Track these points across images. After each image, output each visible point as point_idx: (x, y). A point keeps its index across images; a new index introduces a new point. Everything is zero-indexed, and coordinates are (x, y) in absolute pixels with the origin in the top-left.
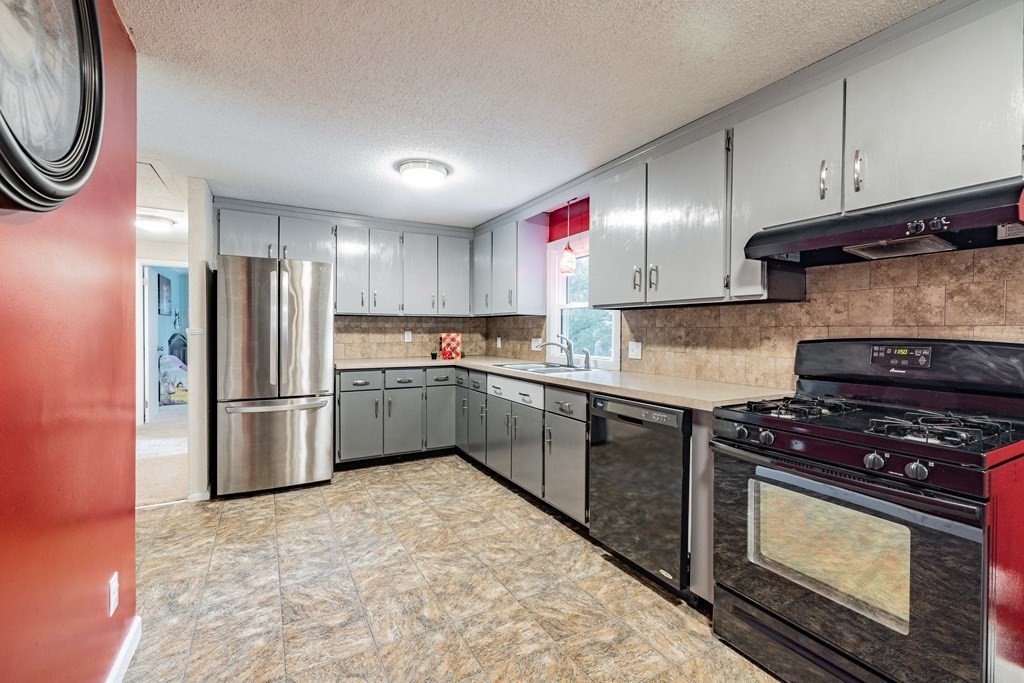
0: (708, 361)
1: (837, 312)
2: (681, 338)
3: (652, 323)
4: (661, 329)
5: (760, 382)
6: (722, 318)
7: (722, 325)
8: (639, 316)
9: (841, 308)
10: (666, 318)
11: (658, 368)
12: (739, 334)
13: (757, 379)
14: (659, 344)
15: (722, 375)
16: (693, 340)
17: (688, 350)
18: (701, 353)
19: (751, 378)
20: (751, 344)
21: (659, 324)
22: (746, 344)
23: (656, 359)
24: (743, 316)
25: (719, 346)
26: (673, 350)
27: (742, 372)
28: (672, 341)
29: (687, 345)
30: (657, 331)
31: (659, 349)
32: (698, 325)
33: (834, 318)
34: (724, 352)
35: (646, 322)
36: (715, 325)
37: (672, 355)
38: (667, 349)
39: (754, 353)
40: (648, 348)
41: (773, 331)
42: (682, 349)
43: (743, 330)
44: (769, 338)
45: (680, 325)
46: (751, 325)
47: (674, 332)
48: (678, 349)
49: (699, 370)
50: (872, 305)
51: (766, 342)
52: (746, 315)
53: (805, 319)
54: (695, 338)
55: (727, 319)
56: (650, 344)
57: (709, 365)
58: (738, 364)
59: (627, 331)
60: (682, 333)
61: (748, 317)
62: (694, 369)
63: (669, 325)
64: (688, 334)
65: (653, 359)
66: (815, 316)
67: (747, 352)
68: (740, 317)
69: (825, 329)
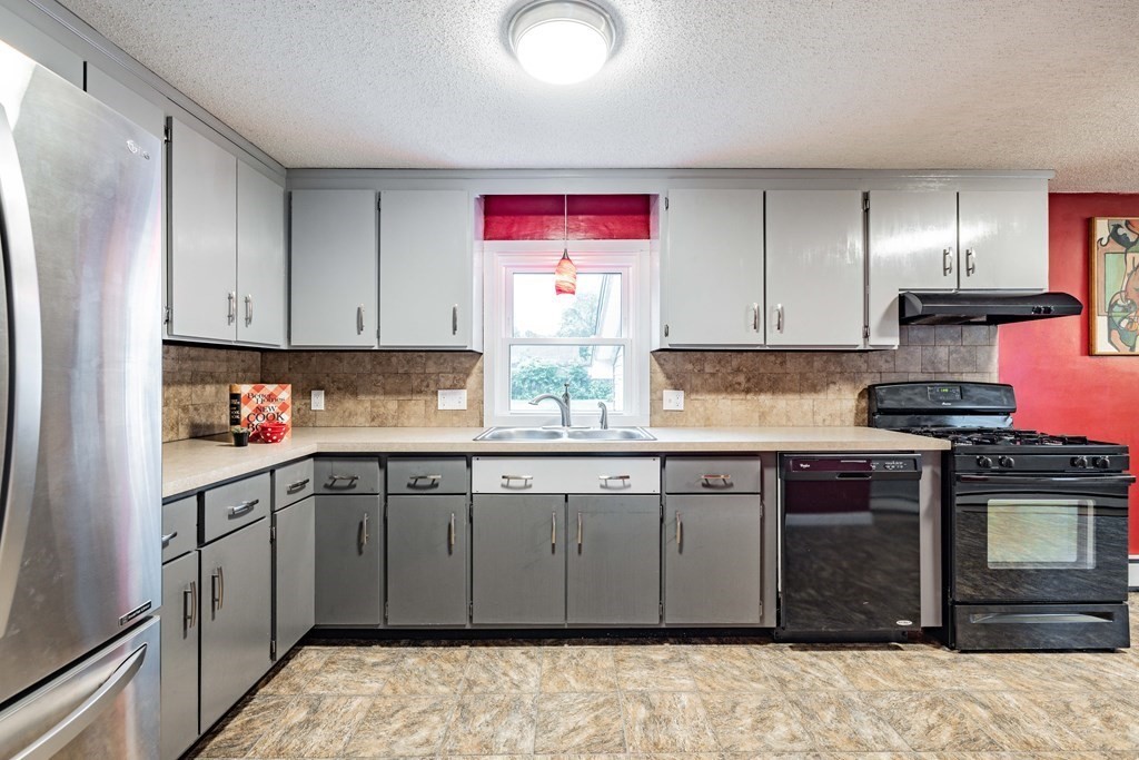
0: (773, 407)
1: (887, 361)
2: (739, 384)
3: (698, 367)
4: (713, 375)
5: (827, 423)
6: (789, 365)
7: (788, 371)
8: (679, 359)
9: (889, 359)
10: (719, 362)
11: (708, 419)
12: (807, 379)
13: (824, 420)
14: (710, 392)
15: (789, 419)
16: (755, 385)
17: (749, 397)
18: (765, 399)
19: (819, 419)
20: (818, 388)
21: (708, 369)
22: (814, 389)
23: (706, 409)
24: (810, 363)
25: (784, 391)
26: (730, 397)
27: (810, 414)
28: (730, 388)
29: (748, 391)
30: (707, 376)
31: (710, 398)
32: (762, 370)
33: (885, 367)
34: (790, 397)
35: (690, 367)
36: (780, 370)
37: (729, 402)
38: (720, 397)
39: (822, 396)
40: (693, 396)
41: (838, 376)
42: (742, 396)
43: (810, 375)
44: (834, 383)
45: (738, 370)
46: (819, 371)
47: (730, 378)
48: (737, 396)
49: (763, 416)
50: (909, 358)
51: (832, 386)
52: (813, 362)
53: (864, 367)
54: (757, 384)
55: (792, 365)
56: (697, 392)
57: (775, 411)
58: (806, 407)
59: (661, 378)
60: (741, 378)
61: (816, 364)
62: (756, 416)
63: (724, 370)
64: (748, 380)
65: (701, 410)
66: (871, 364)
67: (815, 396)
68: (808, 364)
69: (878, 375)
